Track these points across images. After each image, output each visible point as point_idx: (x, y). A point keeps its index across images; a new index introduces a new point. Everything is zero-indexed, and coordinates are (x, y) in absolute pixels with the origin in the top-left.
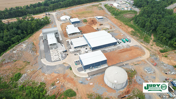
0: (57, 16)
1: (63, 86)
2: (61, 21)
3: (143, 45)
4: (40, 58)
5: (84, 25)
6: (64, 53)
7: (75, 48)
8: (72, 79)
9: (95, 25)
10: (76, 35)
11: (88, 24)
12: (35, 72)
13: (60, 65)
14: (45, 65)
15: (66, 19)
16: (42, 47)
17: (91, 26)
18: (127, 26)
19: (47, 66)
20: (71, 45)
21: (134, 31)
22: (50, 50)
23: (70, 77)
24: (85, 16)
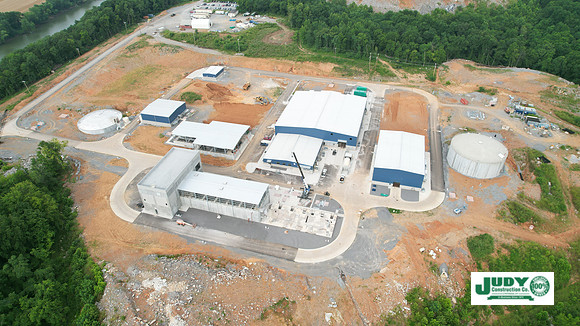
2: (102, 137)
3: (393, 83)
4: (283, 261)
5: (207, 108)
8: (437, 224)
10: (245, 143)
12: (349, 298)
13: (363, 227)
14: (335, 261)
15: (117, 120)
17: (230, 102)
19: (342, 255)
20: (282, 171)
22: (266, 222)
23: (427, 224)
24: (154, 86)
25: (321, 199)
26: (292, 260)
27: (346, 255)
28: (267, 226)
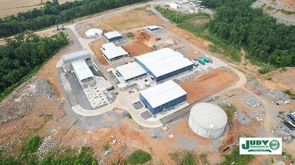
0: (78, 30)
1: (125, 147)
2: (88, 38)
3: (233, 65)
4: (69, 104)
5: (130, 42)
6: (110, 91)
7: (127, 81)
8: (137, 134)
9: (148, 40)
10: (121, 60)
11: (136, 40)
12: (66, 131)
13: (109, 113)
14: (82, 116)
15: (96, 34)
16: (67, 86)
17: (143, 43)
18: (199, 39)
20: (117, 77)
21: (213, 44)
22: (84, 90)
23: (133, 130)
24: (127, 27)
25: (113, 94)
26: (71, 106)
27: (87, 117)
28: (83, 91)
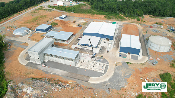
1: (153, 79)
3: (125, 21)
9: (69, 24)
11: (61, 26)
13: (117, 69)
14: (105, 82)
16: (58, 72)
19: (108, 80)
21: (105, 16)
22: (78, 66)
23: (142, 68)
24: (42, 21)
25: (100, 58)
